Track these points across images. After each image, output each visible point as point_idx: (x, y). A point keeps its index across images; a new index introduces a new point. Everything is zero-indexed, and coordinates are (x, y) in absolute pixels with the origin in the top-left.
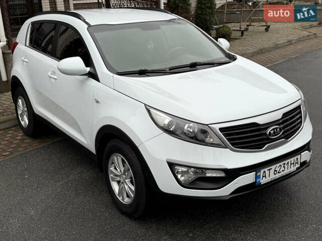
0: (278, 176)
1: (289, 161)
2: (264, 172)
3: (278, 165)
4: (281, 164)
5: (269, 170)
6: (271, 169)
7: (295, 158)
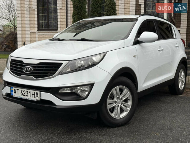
0: (23, 97)
1: (31, 91)
2: (15, 89)
3: (23, 90)
4: (26, 90)
5: (18, 90)
6: (19, 90)
7: (36, 92)
